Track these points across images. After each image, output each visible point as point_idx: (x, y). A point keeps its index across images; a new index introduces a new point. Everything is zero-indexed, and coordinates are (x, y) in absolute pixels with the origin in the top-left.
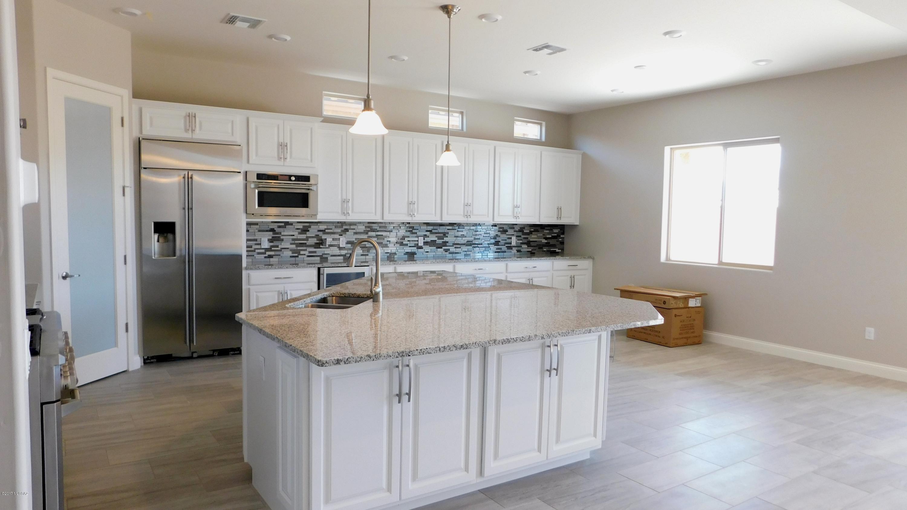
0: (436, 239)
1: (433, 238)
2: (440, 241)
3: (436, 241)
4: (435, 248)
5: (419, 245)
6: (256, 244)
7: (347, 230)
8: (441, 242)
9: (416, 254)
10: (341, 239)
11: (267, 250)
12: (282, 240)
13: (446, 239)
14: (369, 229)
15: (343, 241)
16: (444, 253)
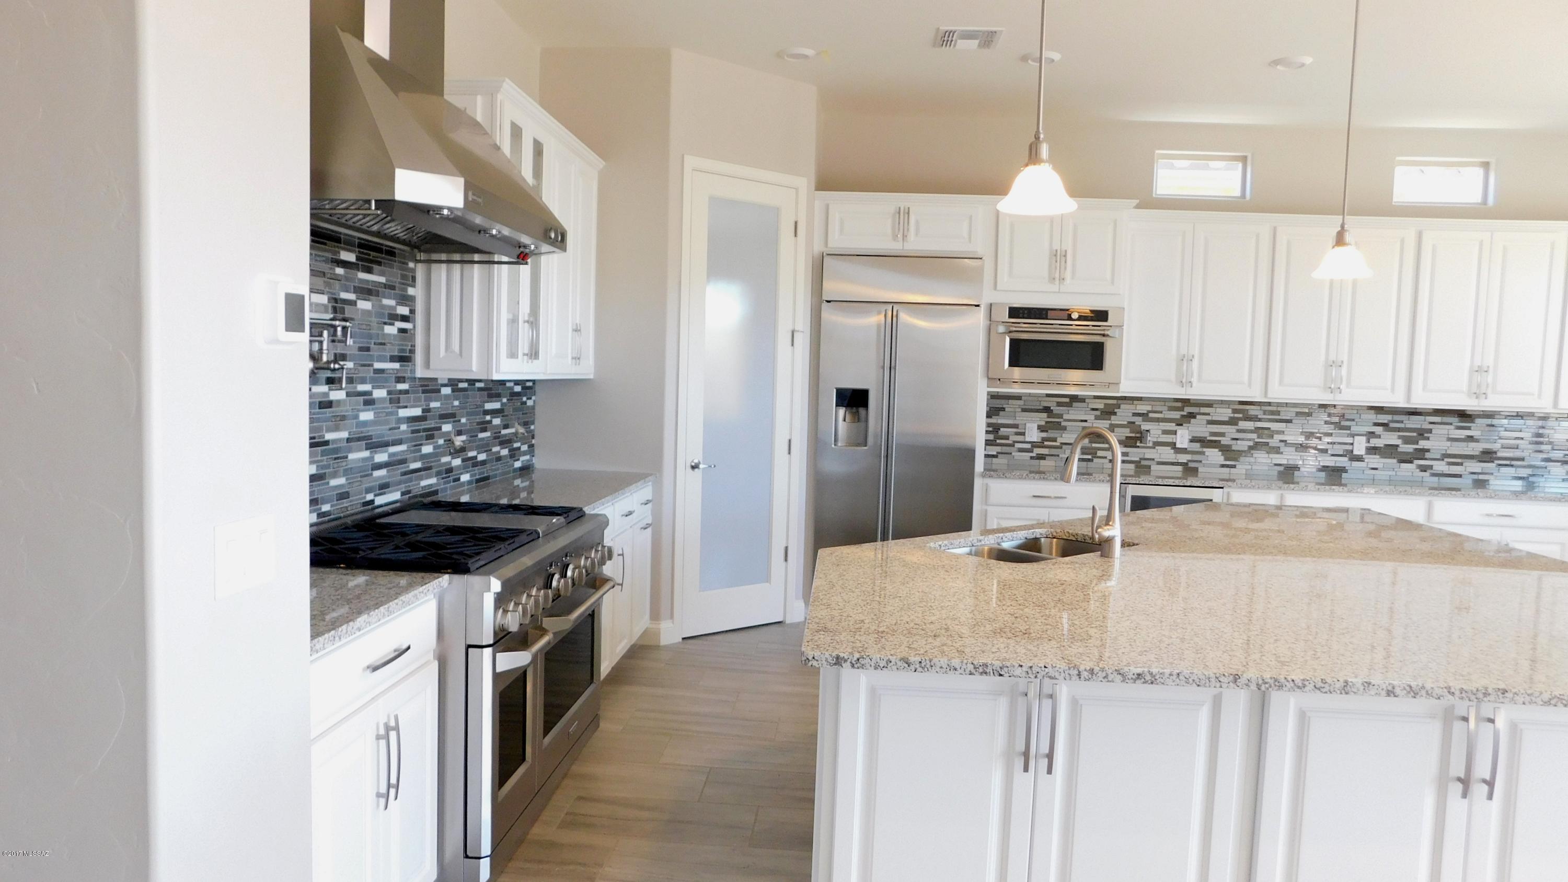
0: (1399, 442)
1: (1392, 439)
2: (1410, 448)
3: (1397, 446)
4: (1395, 461)
5: (1355, 452)
6: (1017, 434)
7: (1192, 416)
8: (1411, 450)
9: (1346, 471)
10: (1179, 432)
11: (1034, 445)
12: (1065, 428)
13: (1423, 444)
14: (1241, 416)
15: (1183, 438)
16: (1418, 473)
